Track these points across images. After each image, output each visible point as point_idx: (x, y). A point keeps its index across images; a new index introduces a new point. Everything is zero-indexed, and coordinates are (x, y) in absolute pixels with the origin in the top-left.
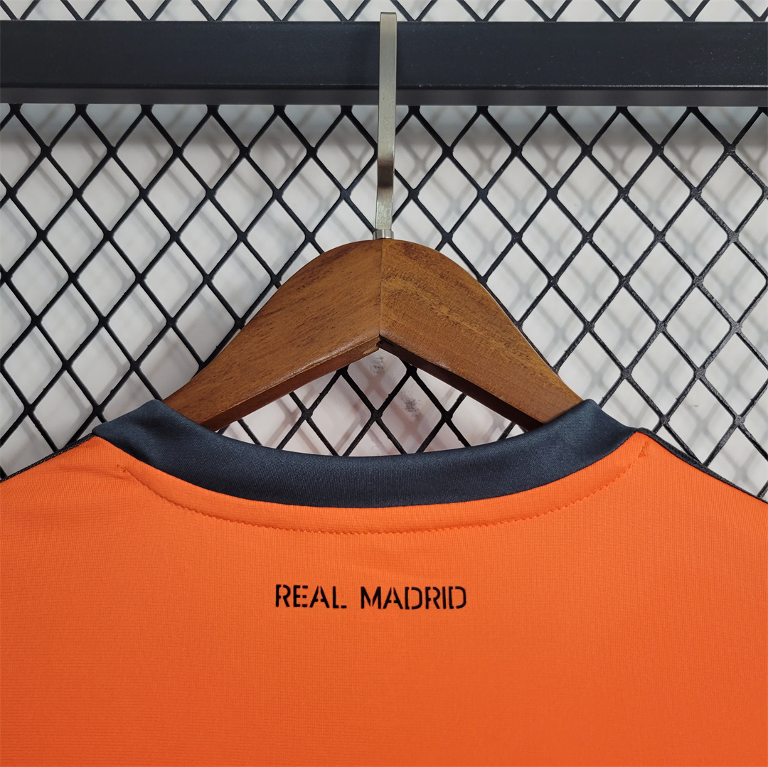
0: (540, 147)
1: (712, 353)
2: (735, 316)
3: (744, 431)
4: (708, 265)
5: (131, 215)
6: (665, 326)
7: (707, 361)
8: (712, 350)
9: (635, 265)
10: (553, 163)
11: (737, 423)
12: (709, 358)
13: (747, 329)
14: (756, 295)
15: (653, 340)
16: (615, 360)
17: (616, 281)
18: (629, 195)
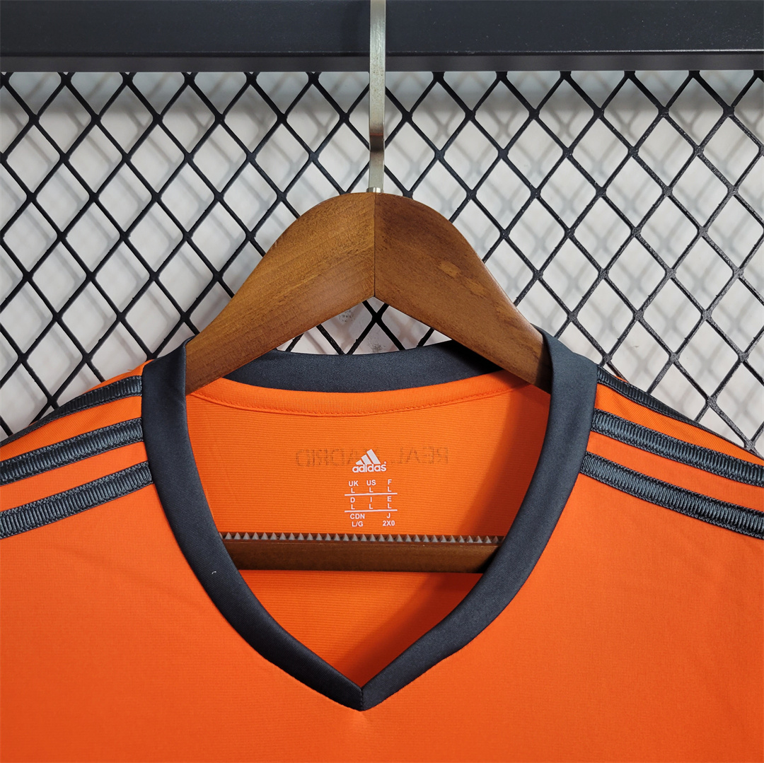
0: (492, 113)
1: (650, 296)
2: (670, 263)
3: (679, 367)
4: (645, 217)
5: (115, 179)
6: (607, 273)
7: (645, 304)
8: (650, 294)
9: (579, 218)
10: (504, 127)
11: (672, 359)
12: (647, 301)
13: (680, 273)
14: (689, 244)
15: (596, 286)
16: (562, 304)
17: (562, 233)
18: (573, 154)
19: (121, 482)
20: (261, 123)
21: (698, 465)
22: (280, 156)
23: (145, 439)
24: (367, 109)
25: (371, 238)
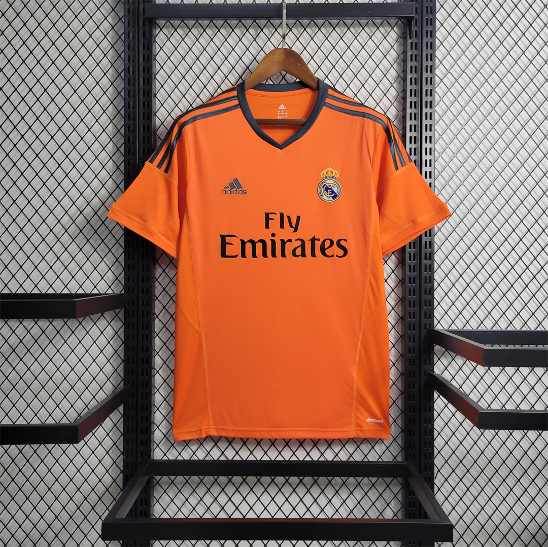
10: (313, 32)
11: (348, 86)
18: (328, 39)
19: (234, 107)
20: (256, 31)
21: (346, 103)
22: (261, 39)
23: (238, 99)
24: (282, 28)
25: (283, 58)
